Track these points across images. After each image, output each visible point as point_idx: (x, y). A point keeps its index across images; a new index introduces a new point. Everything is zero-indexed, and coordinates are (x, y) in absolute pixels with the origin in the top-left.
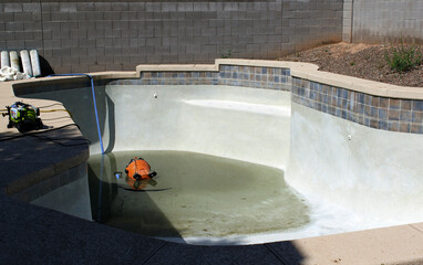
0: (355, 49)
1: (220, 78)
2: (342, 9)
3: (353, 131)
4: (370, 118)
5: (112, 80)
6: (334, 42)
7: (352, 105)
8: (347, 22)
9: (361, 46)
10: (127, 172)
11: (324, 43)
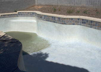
1: (18, 15)
3: (57, 25)
4: (62, 22)
7: (56, 20)
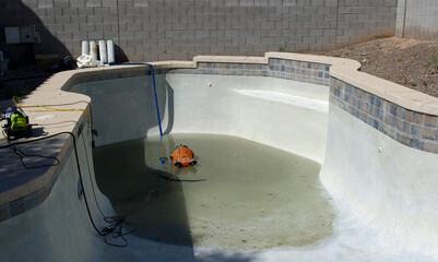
0: (405, 44)
1: (269, 70)
2: (396, 6)
3: (384, 144)
4: (402, 133)
5: (171, 69)
6: (386, 37)
7: (384, 114)
8: (400, 18)
9: (412, 42)
10: (172, 158)
11: (377, 37)
